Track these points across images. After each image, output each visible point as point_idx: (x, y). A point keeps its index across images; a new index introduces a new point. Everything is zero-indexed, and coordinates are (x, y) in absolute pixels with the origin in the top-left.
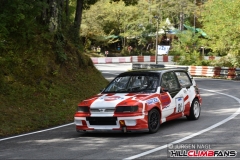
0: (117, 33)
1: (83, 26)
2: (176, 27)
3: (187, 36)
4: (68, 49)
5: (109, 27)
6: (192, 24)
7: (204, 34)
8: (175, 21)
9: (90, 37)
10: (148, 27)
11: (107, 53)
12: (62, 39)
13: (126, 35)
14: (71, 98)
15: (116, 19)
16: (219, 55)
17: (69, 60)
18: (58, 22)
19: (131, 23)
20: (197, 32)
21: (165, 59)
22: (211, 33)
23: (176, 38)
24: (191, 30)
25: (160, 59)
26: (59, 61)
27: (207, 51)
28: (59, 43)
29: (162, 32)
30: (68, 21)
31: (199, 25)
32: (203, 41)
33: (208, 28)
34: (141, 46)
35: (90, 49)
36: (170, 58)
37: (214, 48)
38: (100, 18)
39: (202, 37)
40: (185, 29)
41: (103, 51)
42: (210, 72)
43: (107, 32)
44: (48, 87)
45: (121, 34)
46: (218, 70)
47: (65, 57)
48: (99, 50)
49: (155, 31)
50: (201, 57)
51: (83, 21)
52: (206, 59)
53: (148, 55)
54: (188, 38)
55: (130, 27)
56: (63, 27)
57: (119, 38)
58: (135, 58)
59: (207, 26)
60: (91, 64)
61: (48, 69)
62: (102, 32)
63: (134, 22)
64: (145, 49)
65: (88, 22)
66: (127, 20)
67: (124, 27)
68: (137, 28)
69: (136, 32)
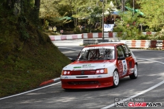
0: (70, 15)
1: (42, 10)
2: (118, 8)
3: (128, 15)
4: (30, 29)
5: (63, 10)
6: (132, 6)
7: (142, 14)
8: (118, 4)
9: (48, 19)
10: (95, 10)
11: (62, 31)
12: (25, 21)
13: (77, 16)
14: (33, 69)
15: (69, 4)
16: (155, 31)
17: (31, 38)
18: (21, 7)
19: (82, 6)
20: (136, 12)
21: (111, 35)
22: (147, 13)
23: (118, 17)
24: (132, 11)
25: (106, 35)
26: (22, 39)
27: (145, 28)
28: (22, 24)
29: (107, 13)
30: (29, 5)
31: (137, 7)
32: (141, 20)
33: (145, 9)
34: (91, 25)
35: (47, 29)
36: (114, 34)
37: (151, 25)
38: (56, 2)
39: (140, 16)
40: (126, 10)
41: (58, 30)
42: (147, 44)
43: (62, 14)
44: (15, 61)
45: (73, 16)
46: (153, 44)
47: (27, 35)
48: (55, 29)
49: (101, 12)
50: (139, 33)
51: (42, 5)
52: (144, 34)
53: (96, 32)
54: (129, 18)
55: (80, 10)
56: (25, 11)
57: (72, 19)
58: (86, 35)
59: (145, 7)
60: (49, 41)
61: (14, 46)
62: (58, 14)
63: (84, 5)
64: (94, 27)
65: (45, 7)
66: (78, 4)
67: (75, 10)
68: (86, 10)
69: (86, 14)
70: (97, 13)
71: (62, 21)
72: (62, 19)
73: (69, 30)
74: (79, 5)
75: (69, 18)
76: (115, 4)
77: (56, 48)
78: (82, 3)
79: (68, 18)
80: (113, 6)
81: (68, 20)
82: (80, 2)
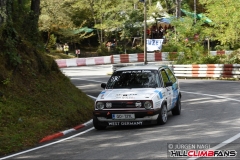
0: (90, 25)
1: (44, 17)
2: (170, 12)
3: (186, 24)
4: (22, 48)
5: (79, 17)
6: (192, 8)
7: (209, 21)
8: (169, 6)
9: (55, 32)
10: (133, 15)
11: (78, 52)
12: (13, 35)
13: (103, 27)
14: (29, 115)
15: (89, 6)
16: (231, 49)
17: (24, 64)
18: (7, 13)
19: (110, 10)
20: (199, 19)
21: (158, 56)
22: (217, 20)
23: (171, 28)
24: (192, 16)
25: (151, 57)
26: (11, 65)
27: (214, 44)
28: (9, 42)
29: (151, 21)
30: (21, 10)
31: (201, 9)
32: (208, 31)
33: (214, 13)
34: (125, 41)
35: (54, 48)
36: (164, 55)
37: (223, 39)
38: (68, 4)
39: (206, 25)
40: (183, 15)
41: (72, 49)
42: (218, 70)
43: (78, 24)
45: (96, 26)
46: (228, 71)
47: (18, 59)
48: (66, 48)
49: (141, 19)
50: (205, 52)
51: (44, 10)
52: (213, 54)
53: (134, 52)
54: (188, 28)
55: (107, 16)
56: (14, 20)
57: (95, 31)
58: (117, 58)
59: (212, 9)
60: (55, 68)
62: (71, 24)
63: (114, 9)
64: (130, 45)
65: (50, 12)
66: (103, 6)
67: (100, 17)
68: (117, 17)
69: (116, 23)
70: (135, 21)
71: (77, 36)
72: (77, 32)
73: (90, 50)
74: (106, 7)
75: (90, 30)
76: (164, 6)
77: (66, 79)
78: (110, 5)
79: (88, 30)
80: (161, 9)
81: (88, 34)
82: (107, 3)
